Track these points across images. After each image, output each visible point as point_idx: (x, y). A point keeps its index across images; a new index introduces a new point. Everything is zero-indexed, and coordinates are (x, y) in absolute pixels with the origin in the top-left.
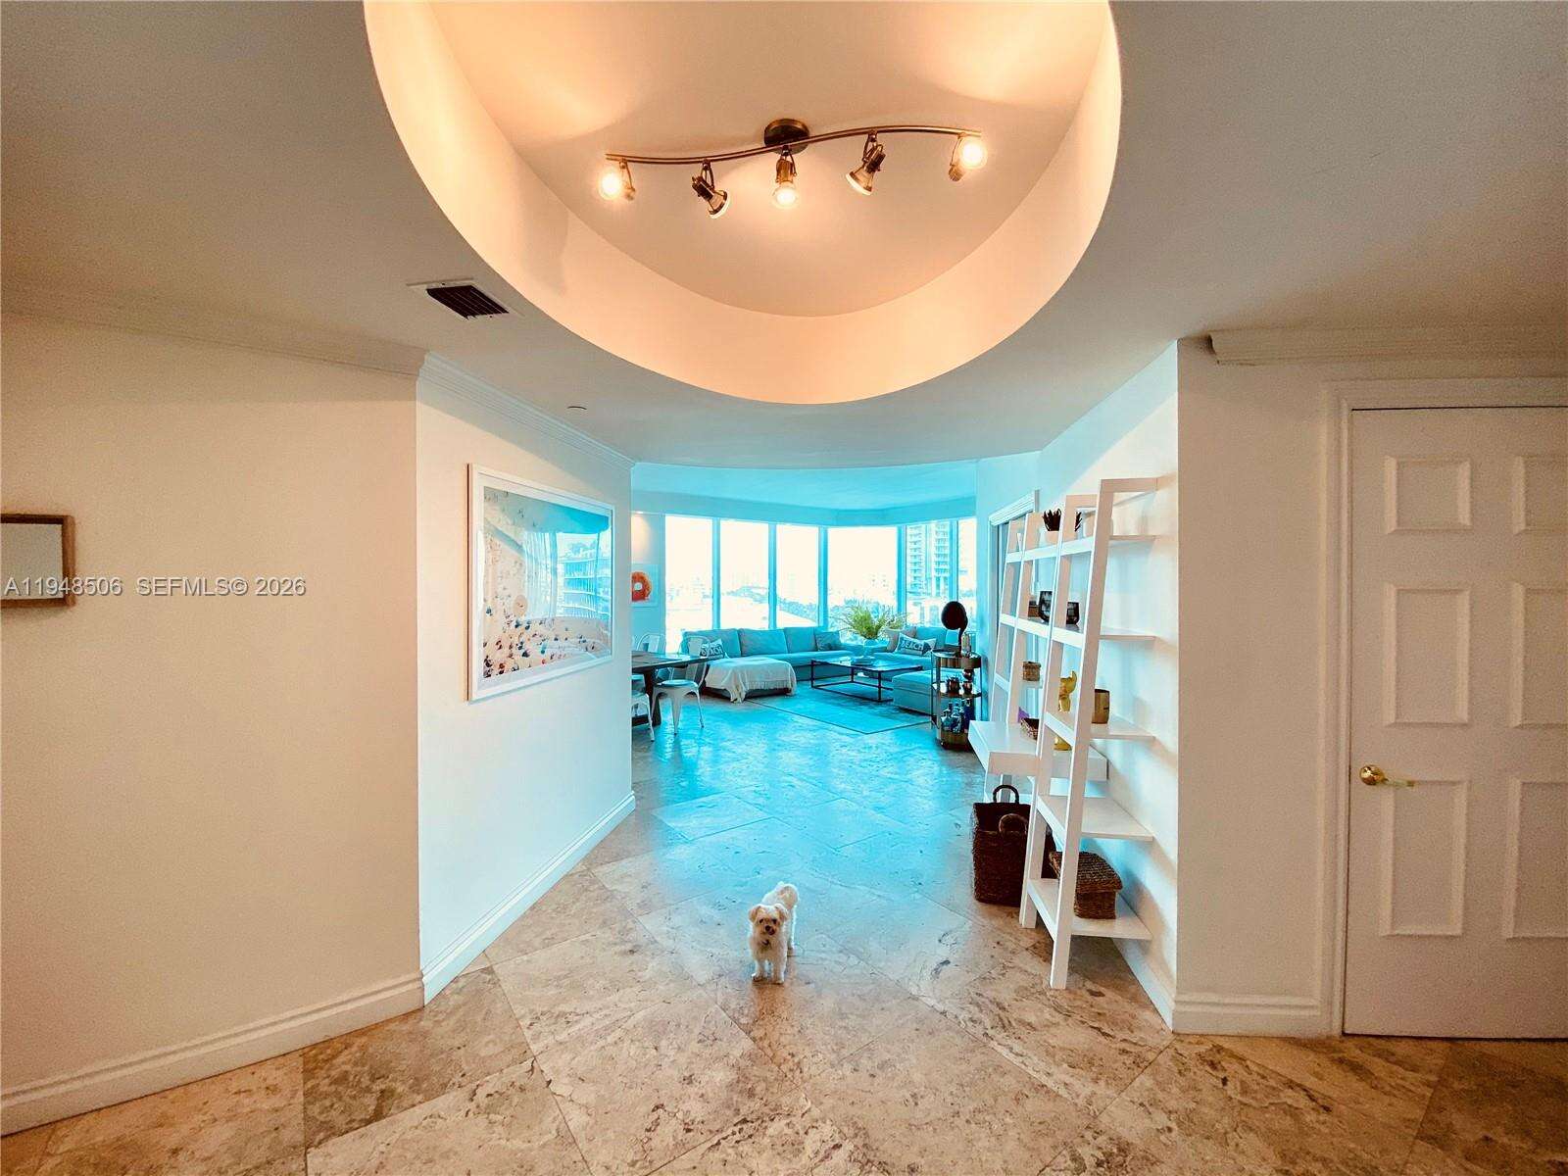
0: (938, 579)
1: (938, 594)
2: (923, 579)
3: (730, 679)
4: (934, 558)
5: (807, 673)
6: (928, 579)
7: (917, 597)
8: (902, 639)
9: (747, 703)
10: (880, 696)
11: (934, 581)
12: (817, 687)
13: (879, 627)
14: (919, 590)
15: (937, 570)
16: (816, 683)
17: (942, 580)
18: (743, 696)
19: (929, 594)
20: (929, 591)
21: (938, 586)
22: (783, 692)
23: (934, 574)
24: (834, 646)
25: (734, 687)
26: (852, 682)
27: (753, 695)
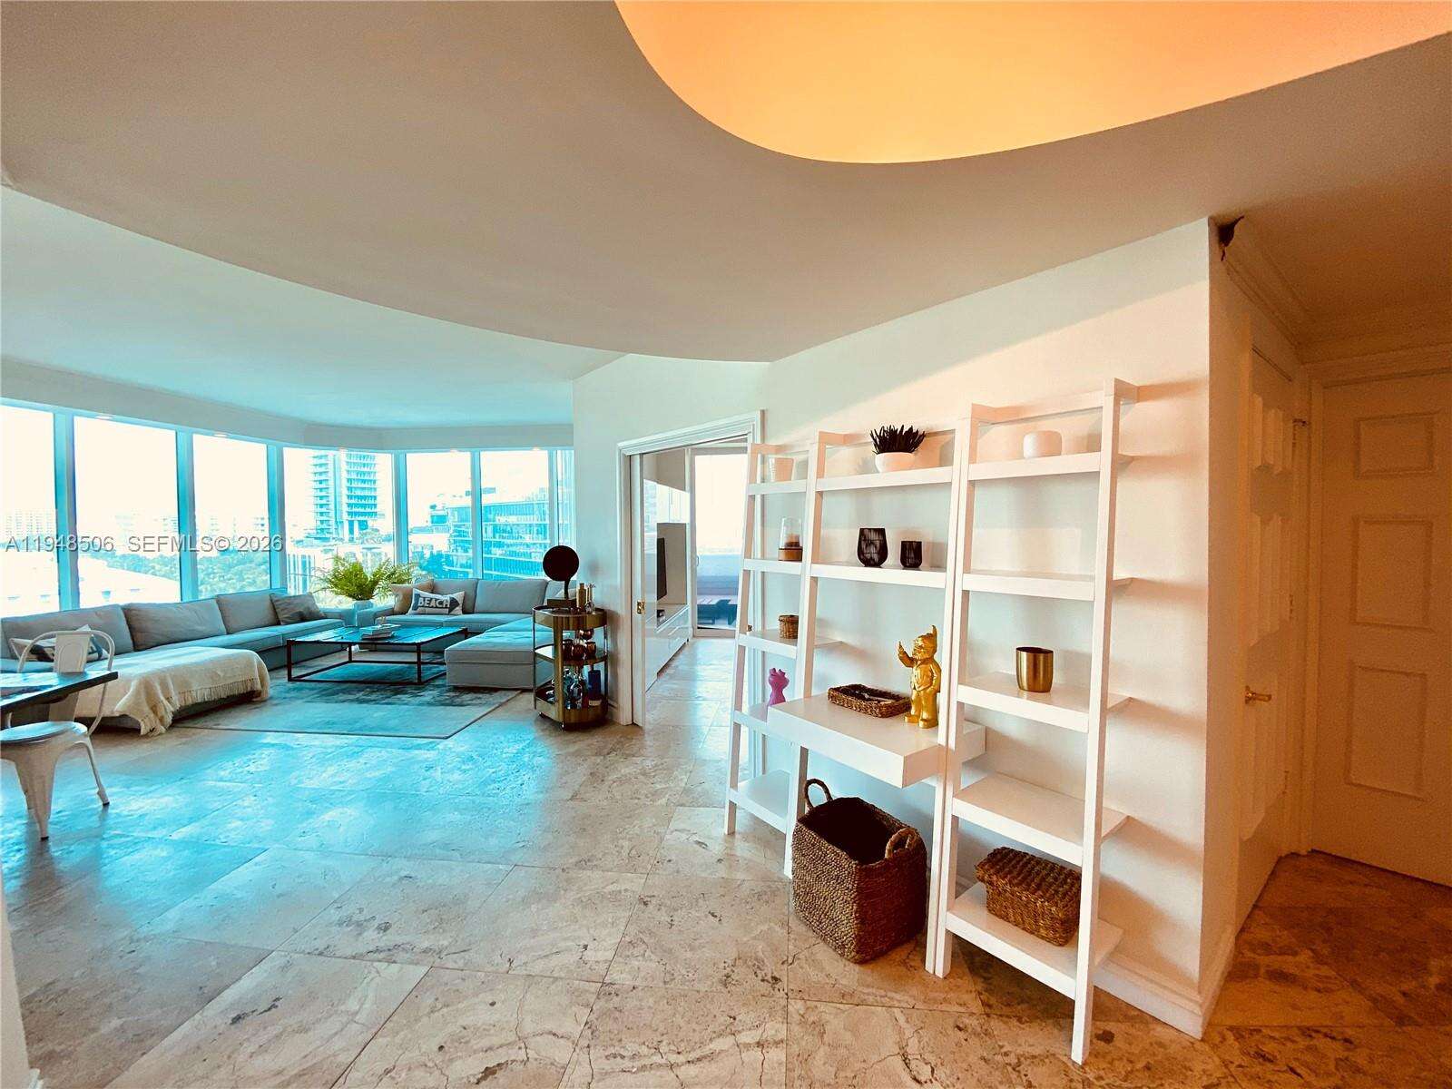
0: (351, 523)
1: (351, 540)
2: (332, 522)
3: (137, 693)
4: (345, 500)
5: (282, 657)
6: (339, 523)
7: (325, 543)
8: (418, 596)
9: (176, 732)
10: (419, 677)
11: (346, 525)
12: (299, 679)
13: (375, 583)
14: (328, 536)
15: (349, 513)
16: (296, 673)
17: (356, 525)
18: (169, 719)
19: (342, 540)
20: (341, 536)
21: (351, 531)
22: (247, 698)
23: (345, 517)
24: (307, 615)
25: (146, 709)
26: (350, 661)
27: (191, 715)
